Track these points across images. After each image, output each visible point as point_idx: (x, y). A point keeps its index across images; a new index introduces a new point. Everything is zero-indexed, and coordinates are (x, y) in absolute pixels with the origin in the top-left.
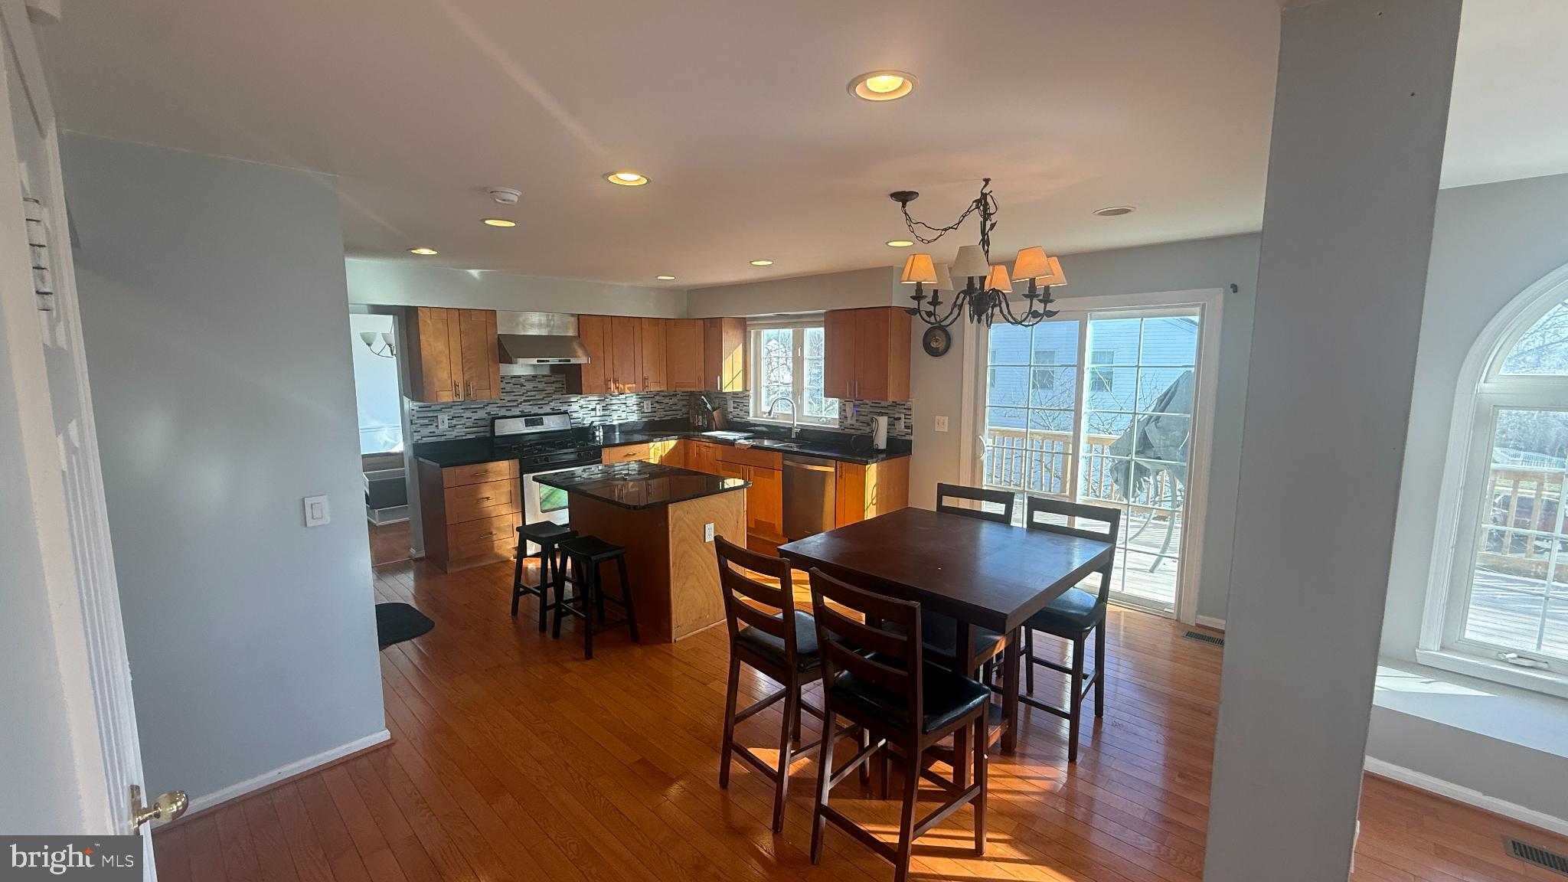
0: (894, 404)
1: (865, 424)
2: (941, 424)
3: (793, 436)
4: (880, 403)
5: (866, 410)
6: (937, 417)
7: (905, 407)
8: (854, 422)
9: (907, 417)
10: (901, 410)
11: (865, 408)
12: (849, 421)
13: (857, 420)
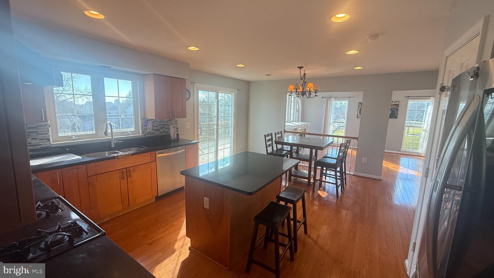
0: (170, 120)
1: (157, 131)
2: (188, 125)
3: (113, 146)
4: (164, 120)
5: (157, 124)
6: (186, 123)
7: (175, 121)
8: (151, 131)
9: (176, 124)
10: (173, 122)
11: (157, 123)
12: (148, 130)
13: (152, 129)
